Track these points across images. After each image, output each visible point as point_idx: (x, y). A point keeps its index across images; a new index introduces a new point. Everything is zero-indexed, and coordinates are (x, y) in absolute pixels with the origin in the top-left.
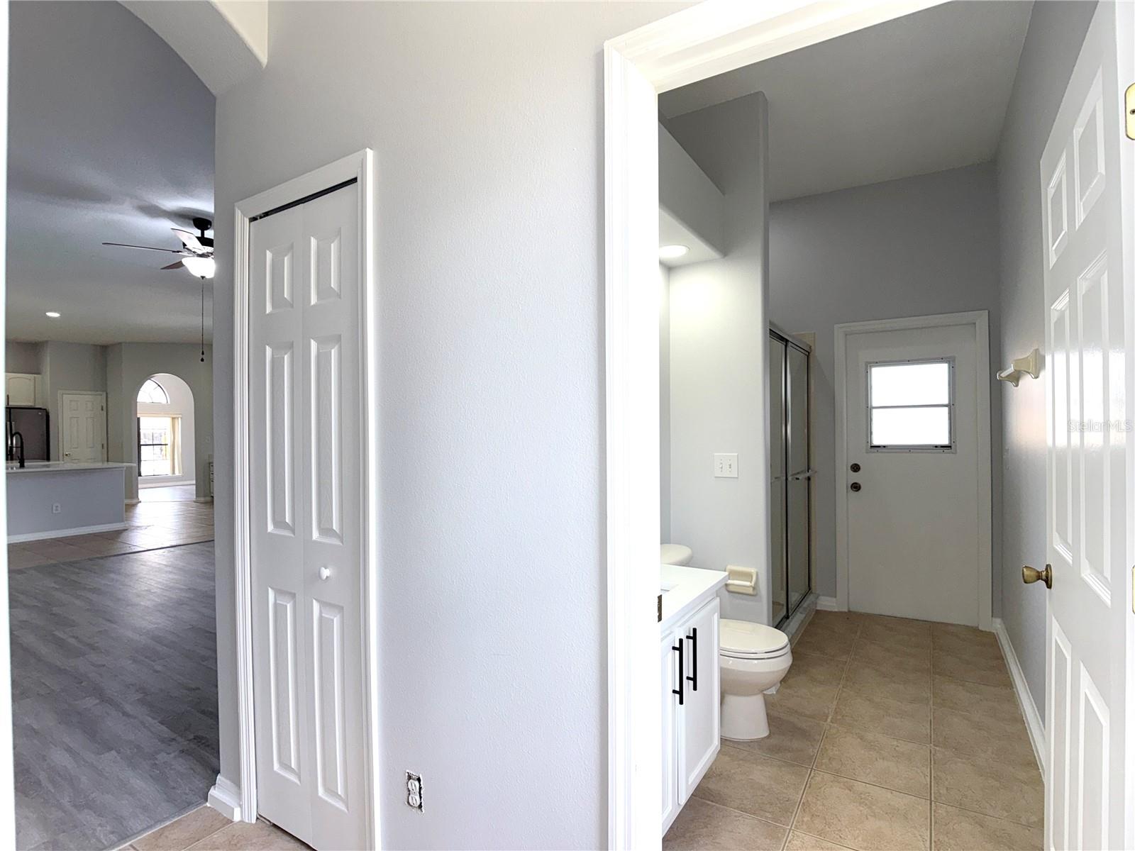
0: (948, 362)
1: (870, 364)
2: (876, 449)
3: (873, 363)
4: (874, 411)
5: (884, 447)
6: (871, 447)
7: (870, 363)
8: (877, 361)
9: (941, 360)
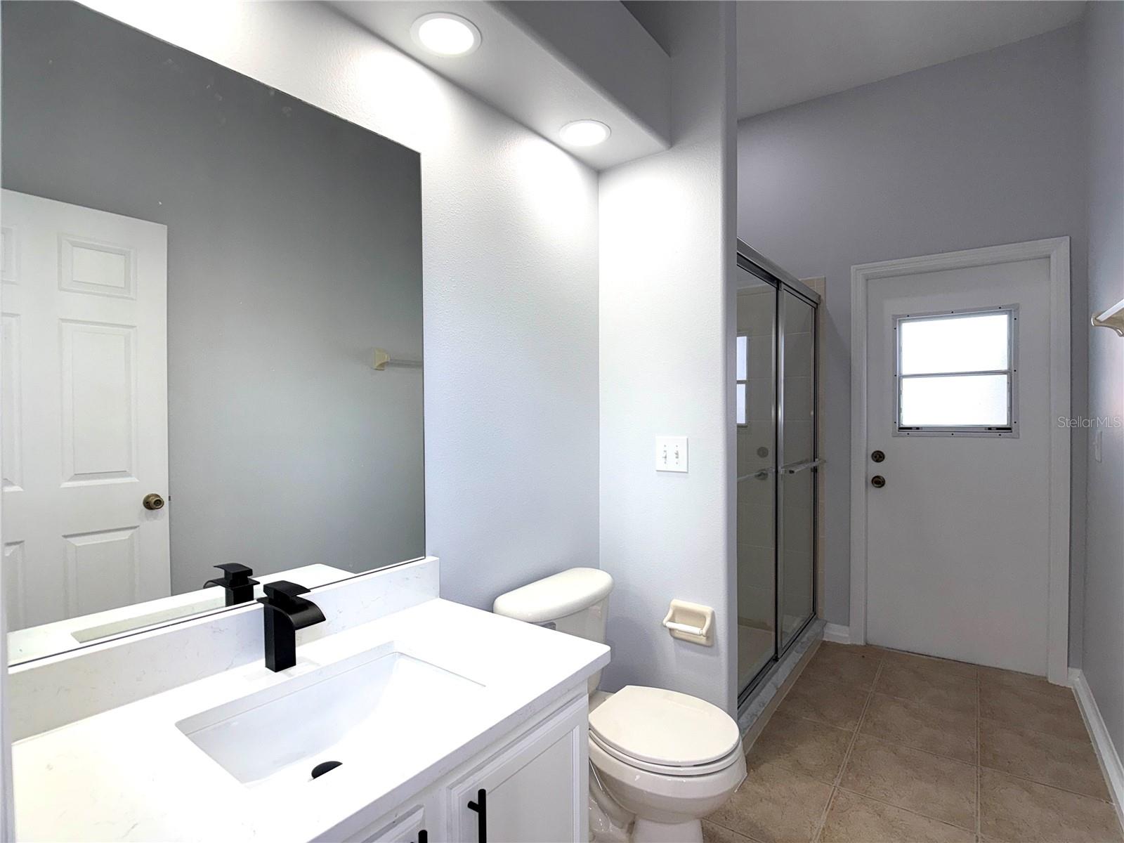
0: (1009, 312)
1: (898, 319)
2: (905, 433)
3: (903, 316)
4: (905, 382)
5: (918, 428)
6: (900, 428)
7: (900, 316)
8: (909, 313)
9: (998, 310)
